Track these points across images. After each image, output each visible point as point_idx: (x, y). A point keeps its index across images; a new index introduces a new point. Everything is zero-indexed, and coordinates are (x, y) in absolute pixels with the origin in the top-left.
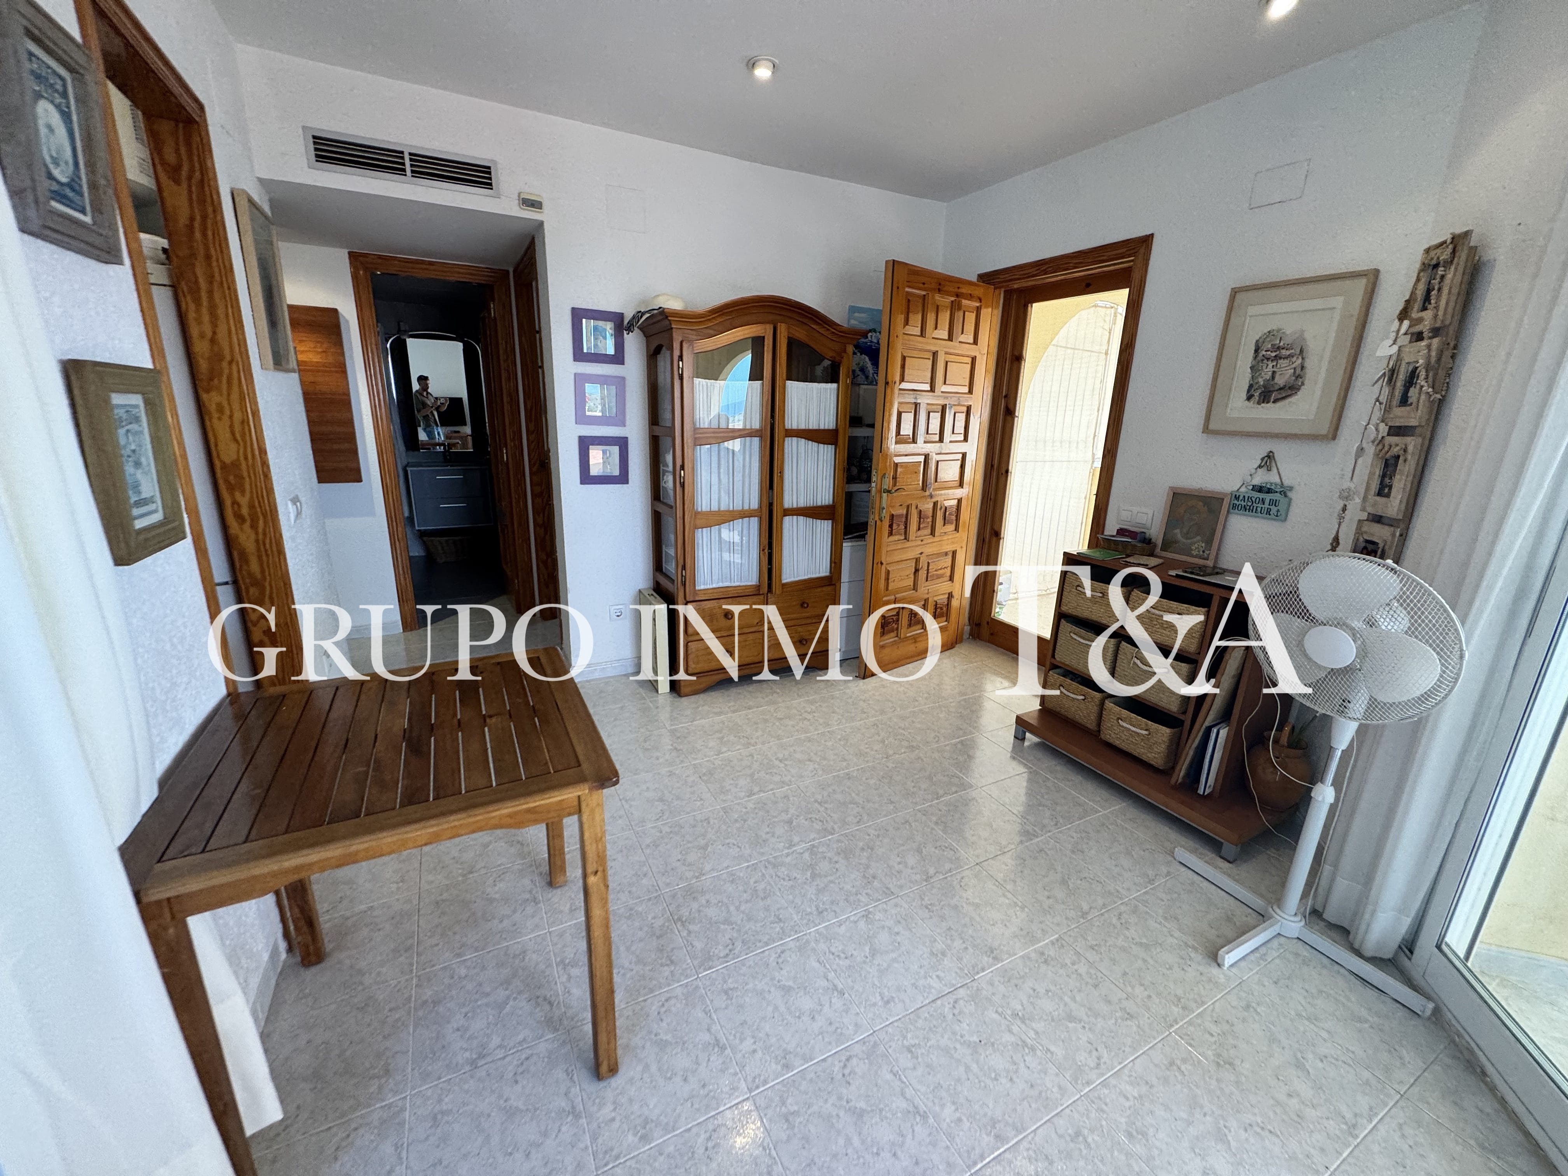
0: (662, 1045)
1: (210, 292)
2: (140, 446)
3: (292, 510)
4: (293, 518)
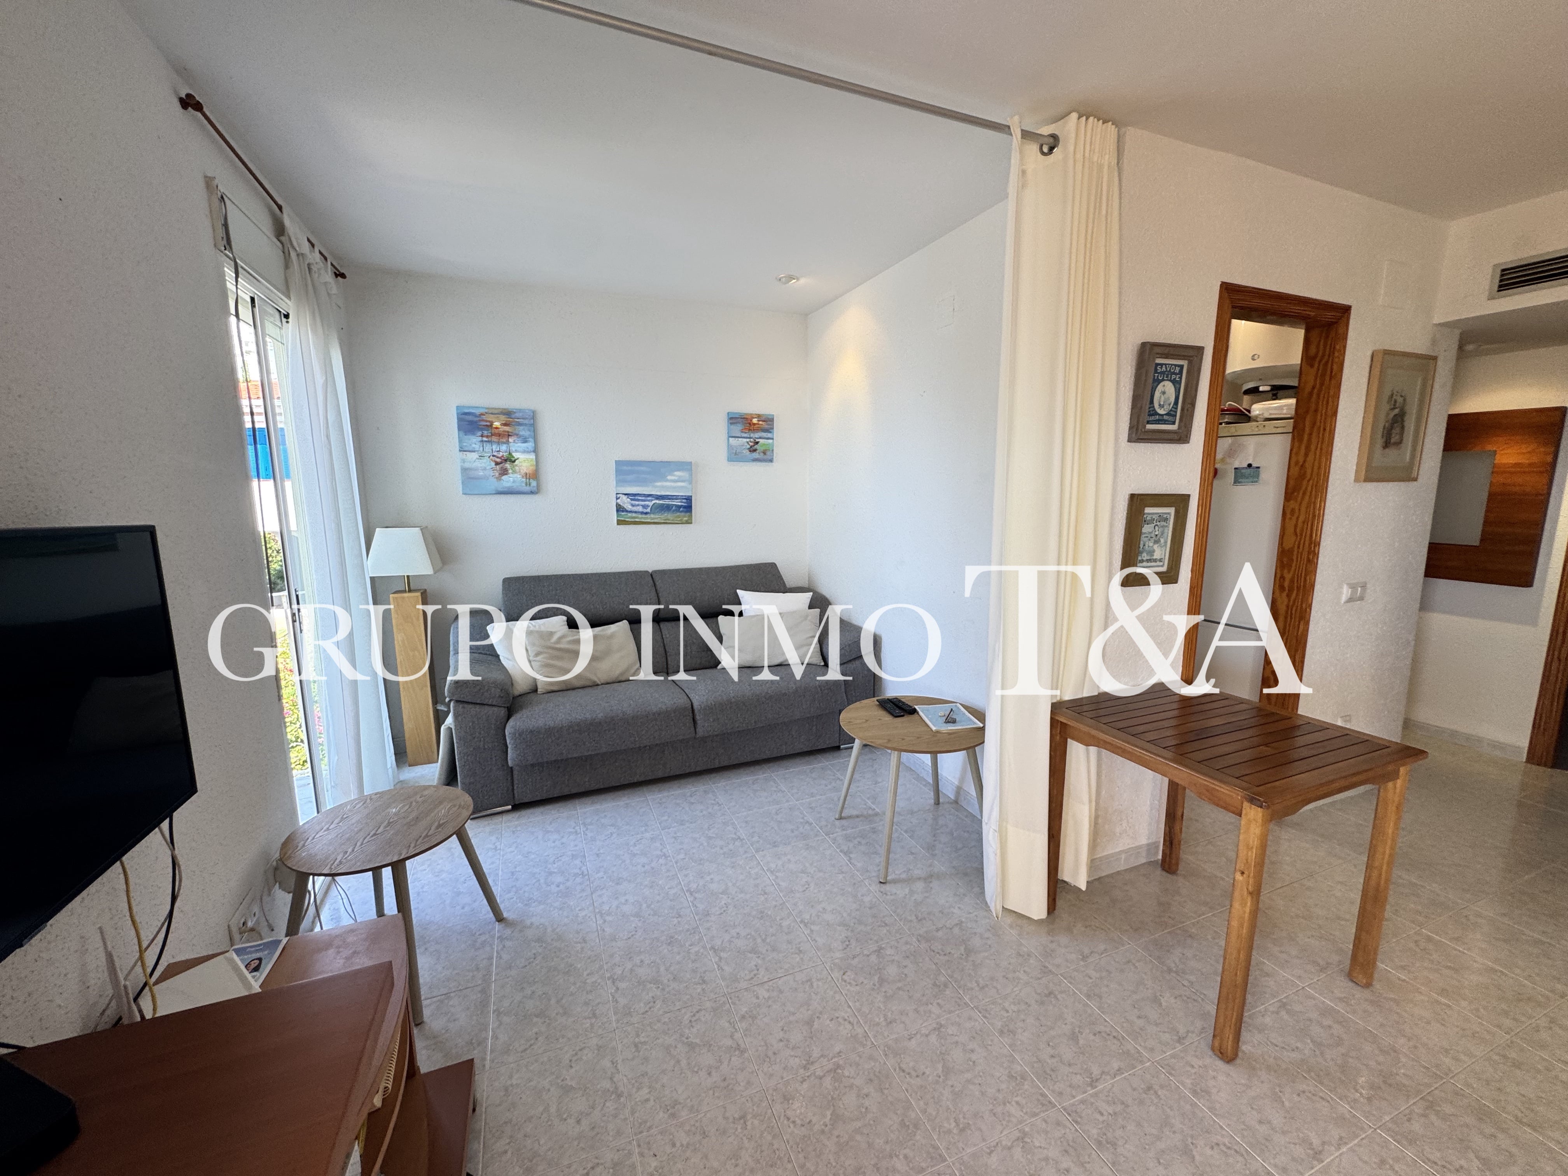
1: (1310, 434)
2: (1163, 533)
3: (1346, 592)
4: (1344, 598)
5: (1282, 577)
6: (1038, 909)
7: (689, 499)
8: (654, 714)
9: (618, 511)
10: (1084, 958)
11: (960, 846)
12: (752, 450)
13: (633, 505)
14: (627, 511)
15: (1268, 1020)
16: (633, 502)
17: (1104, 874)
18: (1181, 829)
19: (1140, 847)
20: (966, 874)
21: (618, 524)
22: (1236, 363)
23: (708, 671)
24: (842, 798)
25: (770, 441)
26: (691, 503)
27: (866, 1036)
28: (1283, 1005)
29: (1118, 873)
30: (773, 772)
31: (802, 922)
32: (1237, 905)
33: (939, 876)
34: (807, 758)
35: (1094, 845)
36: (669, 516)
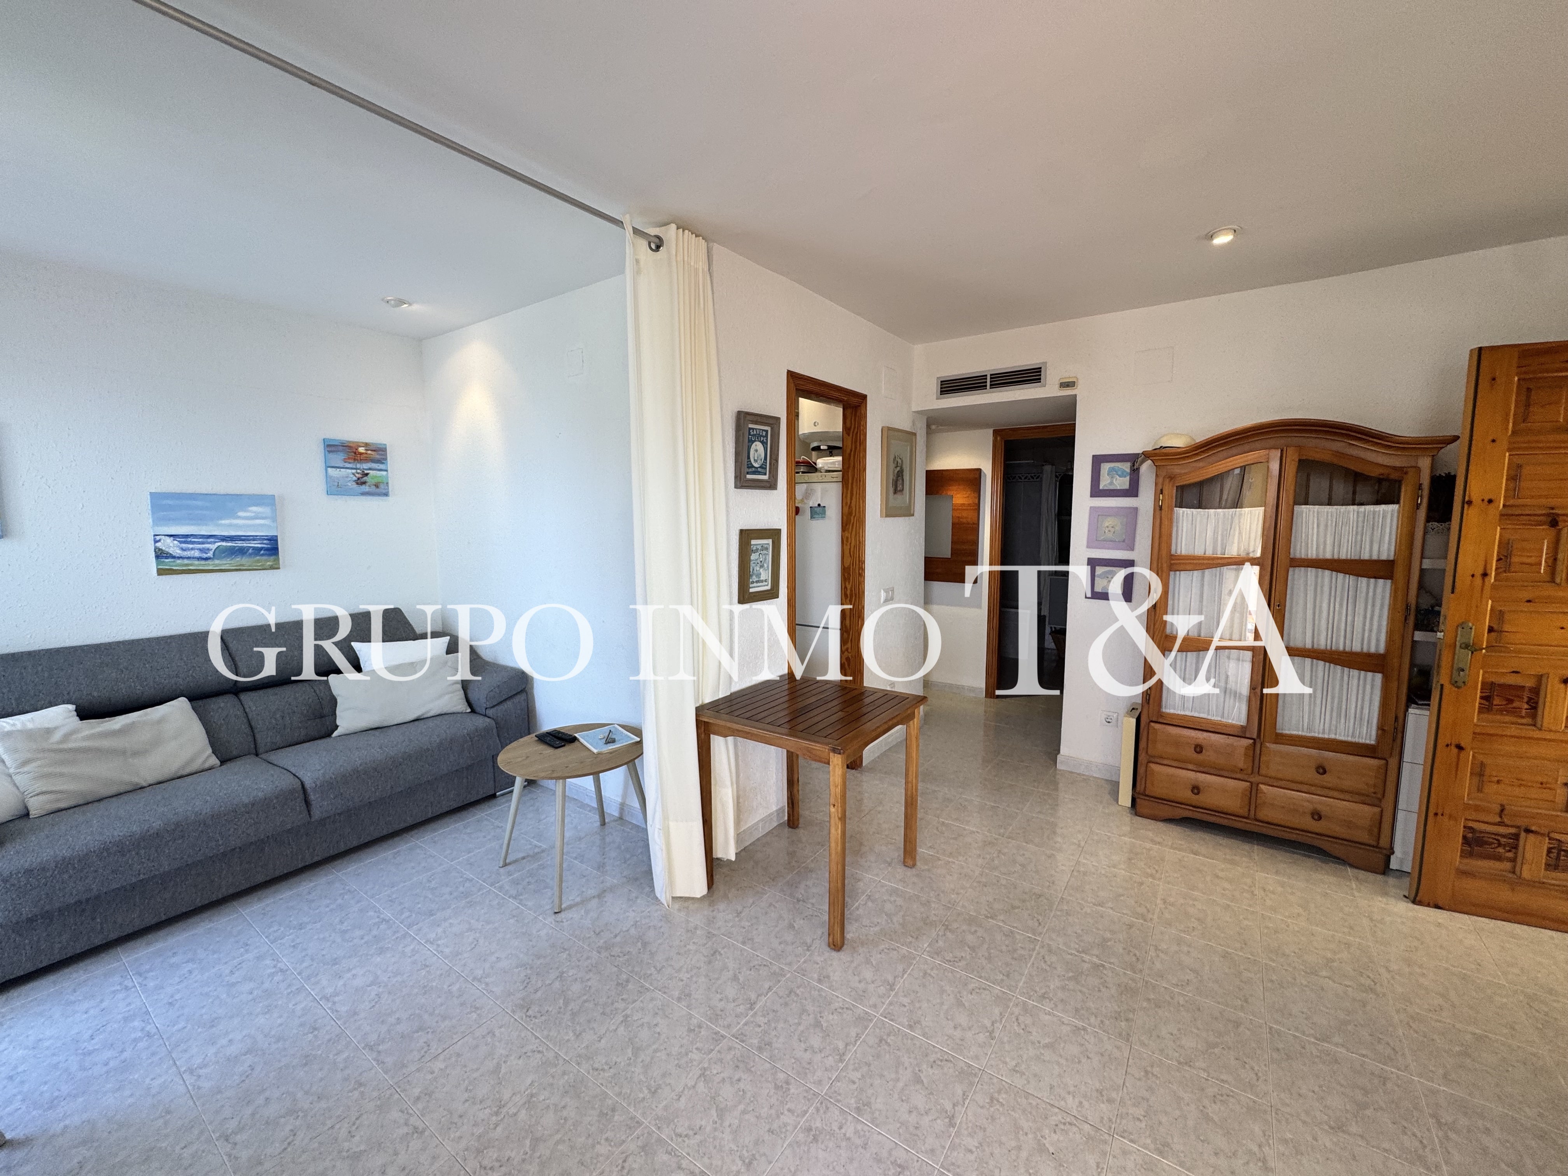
0: (868, 962)
1: (852, 484)
2: (765, 559)
3: (883, 595)
4: (882, 600)
5: (846, 587)
6: (699, 888)
7: (273, 540)
8: (246, 806)
9: (157, 557)
10: (739, 914)
11: (628, 856)
12: (360, 482)
13: (183, 549)
14: (174, 557)
15: (861, 911)
16: (184, 546)
17: (747, 844)
18: (798, 791)
19: (772, 814)
20: (636, 879)
21: (159, 574)
22: (805, 427)
23: (319, 742)
24: (505, 846)
25: (384, 473)
26: (277, 544)
27: (557, 1056)
28: (869, 897)
29: (758, 839)
30: (418, 839)
31: (474, 979)
32: (833, 831)
33: (612, 889)
34: (459, 815)
35: (738, 821)
36: (245, 561)
